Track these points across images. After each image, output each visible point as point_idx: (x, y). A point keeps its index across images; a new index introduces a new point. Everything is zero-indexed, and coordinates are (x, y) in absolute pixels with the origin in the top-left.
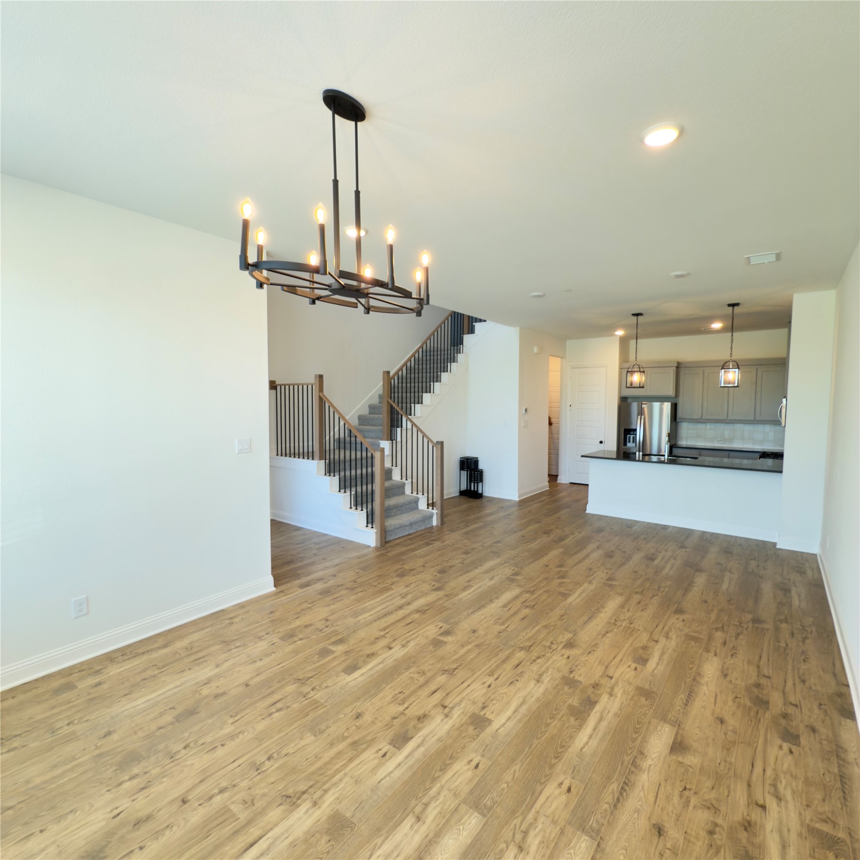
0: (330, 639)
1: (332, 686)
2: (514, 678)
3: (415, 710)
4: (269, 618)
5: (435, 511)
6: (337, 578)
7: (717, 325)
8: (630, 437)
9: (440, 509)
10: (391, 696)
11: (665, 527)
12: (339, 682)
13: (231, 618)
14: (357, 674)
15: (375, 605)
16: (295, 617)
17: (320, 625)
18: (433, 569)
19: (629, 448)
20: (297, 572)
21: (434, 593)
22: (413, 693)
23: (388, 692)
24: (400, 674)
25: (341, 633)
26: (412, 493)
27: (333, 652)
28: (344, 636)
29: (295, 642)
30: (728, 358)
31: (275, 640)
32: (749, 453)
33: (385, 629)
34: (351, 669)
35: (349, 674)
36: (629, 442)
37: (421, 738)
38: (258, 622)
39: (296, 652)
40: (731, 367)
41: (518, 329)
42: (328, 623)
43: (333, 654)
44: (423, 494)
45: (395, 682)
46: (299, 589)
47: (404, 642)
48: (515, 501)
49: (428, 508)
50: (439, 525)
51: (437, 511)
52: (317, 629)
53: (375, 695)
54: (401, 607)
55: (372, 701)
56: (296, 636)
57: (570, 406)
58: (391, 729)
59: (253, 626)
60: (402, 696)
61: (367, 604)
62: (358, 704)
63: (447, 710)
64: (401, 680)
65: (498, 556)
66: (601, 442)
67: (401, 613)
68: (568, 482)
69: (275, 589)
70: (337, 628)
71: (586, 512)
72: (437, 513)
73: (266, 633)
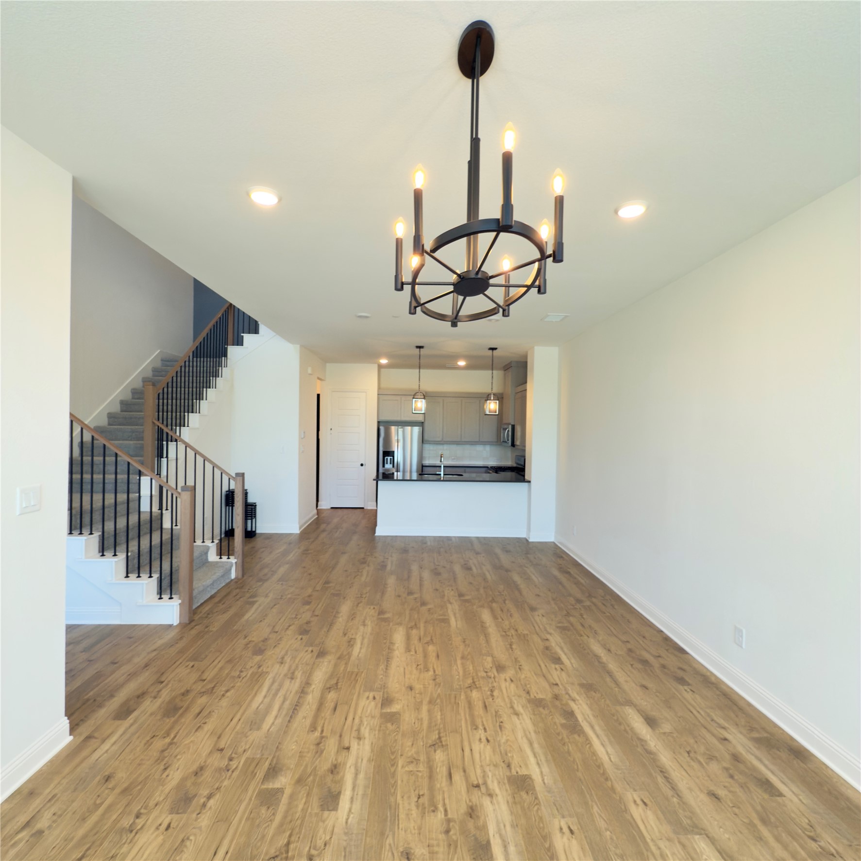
0: (254, 774)
1: (331, 838)
2: (496, 721)
3: (458, 810)
4: (113, 789)
5: (233, 560)
6: (167, 685)
7: (462, 363)
8: (387, 459)
9: (241, 557)
10: (414, 807)
11: (449, 538)
12: (334, 827)
13: (27, 825)
14: (344, 802)
15: (267, 700)
16: (162, 767)
17: (217, 761)
18: (289, 632)
19: (388, 470)
20: (86, 697)
21: (321, 660)
22: (431, 789)
23: (407, 807)
24: (394, 775)
25: (261, 759)
26: (203, 542)
27: (280, 791)
28: (272, 761)
29: (204, 805)
30: (489, 391)
31: (166, 819)
32: (478, 468)
33: (313, 728)
34: (331, 800)
35: (335, 809)
36: (387, 463)
37: (497, 836)
38: (97, 806)
39: (223, 819)
40: (492, 399)
41: (298, 346)
42: (228, 753)
43: (283, 792)
44: (213, 542)
45: (399, 787)
46: (118, 722)
47: (354, 734)
48: (297, 534)
49: (221, 558)
50: (240, 576)
51: (236, 560)
52: (219, 770)
53: (395, 817)
54: (303, 692)
55: (400, 826)
56: (195, 796)
57: (331, 429)
58: (459, 846)
59: (94, 818)
60: (425, 800)
61: (255, 705)
62: (390, 840)
63: (483, 789)
64: (402, 781)
65: (344, 598)
66: (362, 465)
67: (311, 699)
68: (329, 508)
69: (71, 738)
70: (248, 754)
71: (376, 535)
72: (236, 563)
73: (133, 816)
